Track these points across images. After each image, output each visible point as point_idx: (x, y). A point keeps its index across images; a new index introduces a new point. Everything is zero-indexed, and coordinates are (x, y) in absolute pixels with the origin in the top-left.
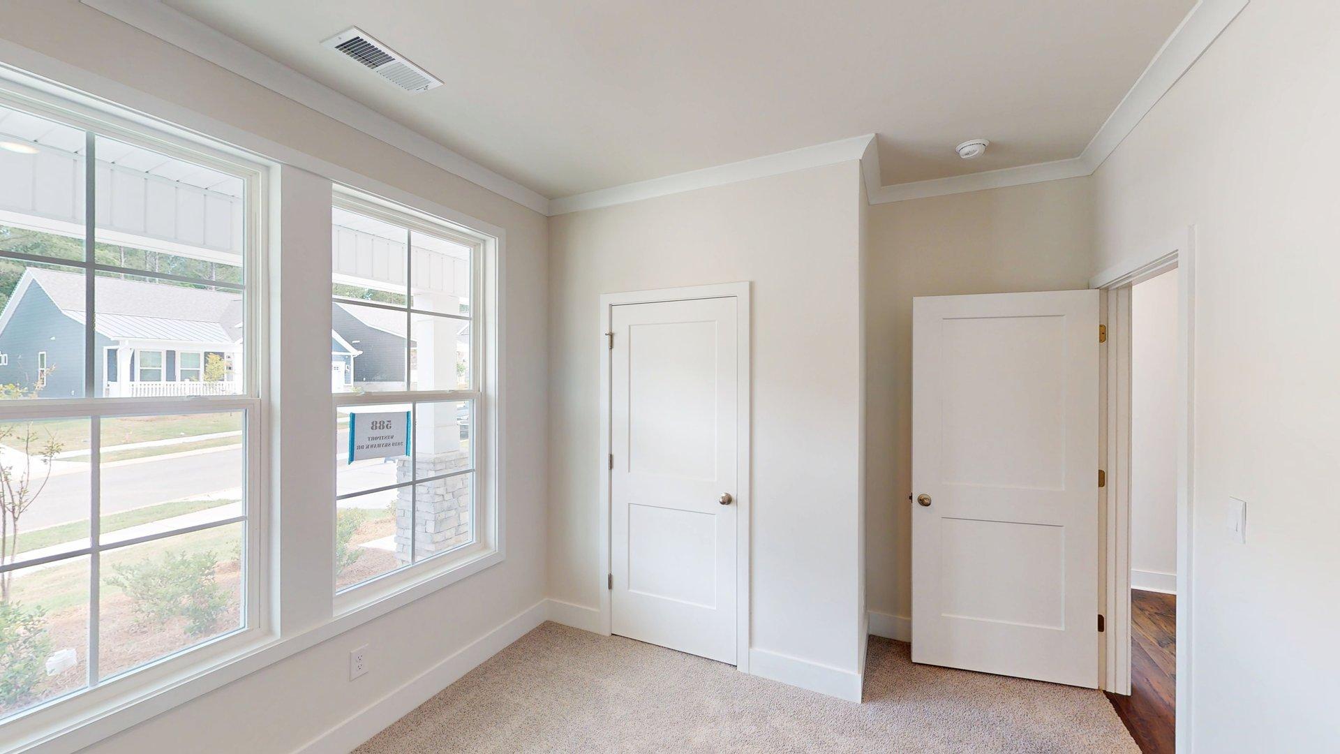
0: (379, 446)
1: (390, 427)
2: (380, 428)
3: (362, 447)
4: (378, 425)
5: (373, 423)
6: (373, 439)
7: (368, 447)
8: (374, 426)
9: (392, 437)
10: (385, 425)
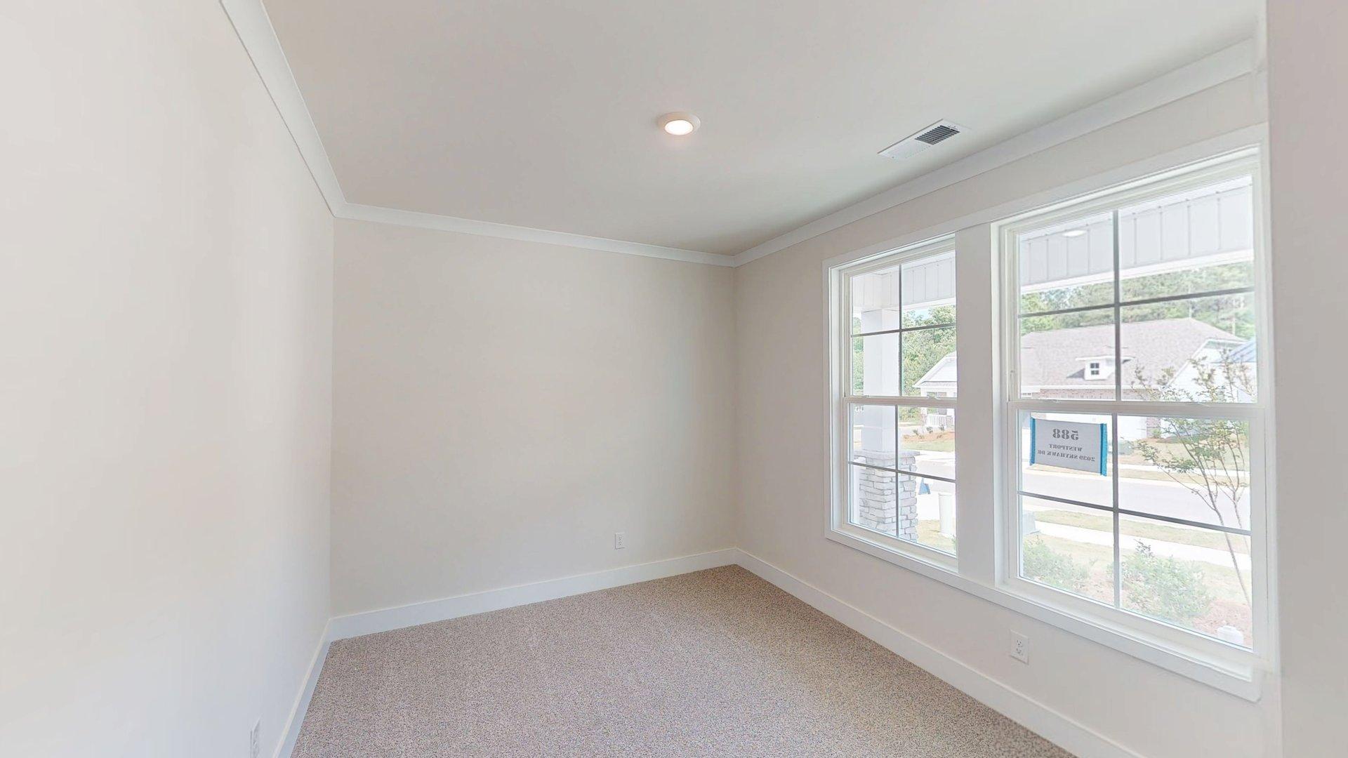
0: (1063, 455)
1: (1077, 438)
2: (1063, 437)
3: (1044, 453)
4: (1061, 434)
5: (1054, 431)
6: (1055, 446)
7: (1049, 454)
8: (1056, 434)
9: (1080, 449)
10: (1070, 435)
